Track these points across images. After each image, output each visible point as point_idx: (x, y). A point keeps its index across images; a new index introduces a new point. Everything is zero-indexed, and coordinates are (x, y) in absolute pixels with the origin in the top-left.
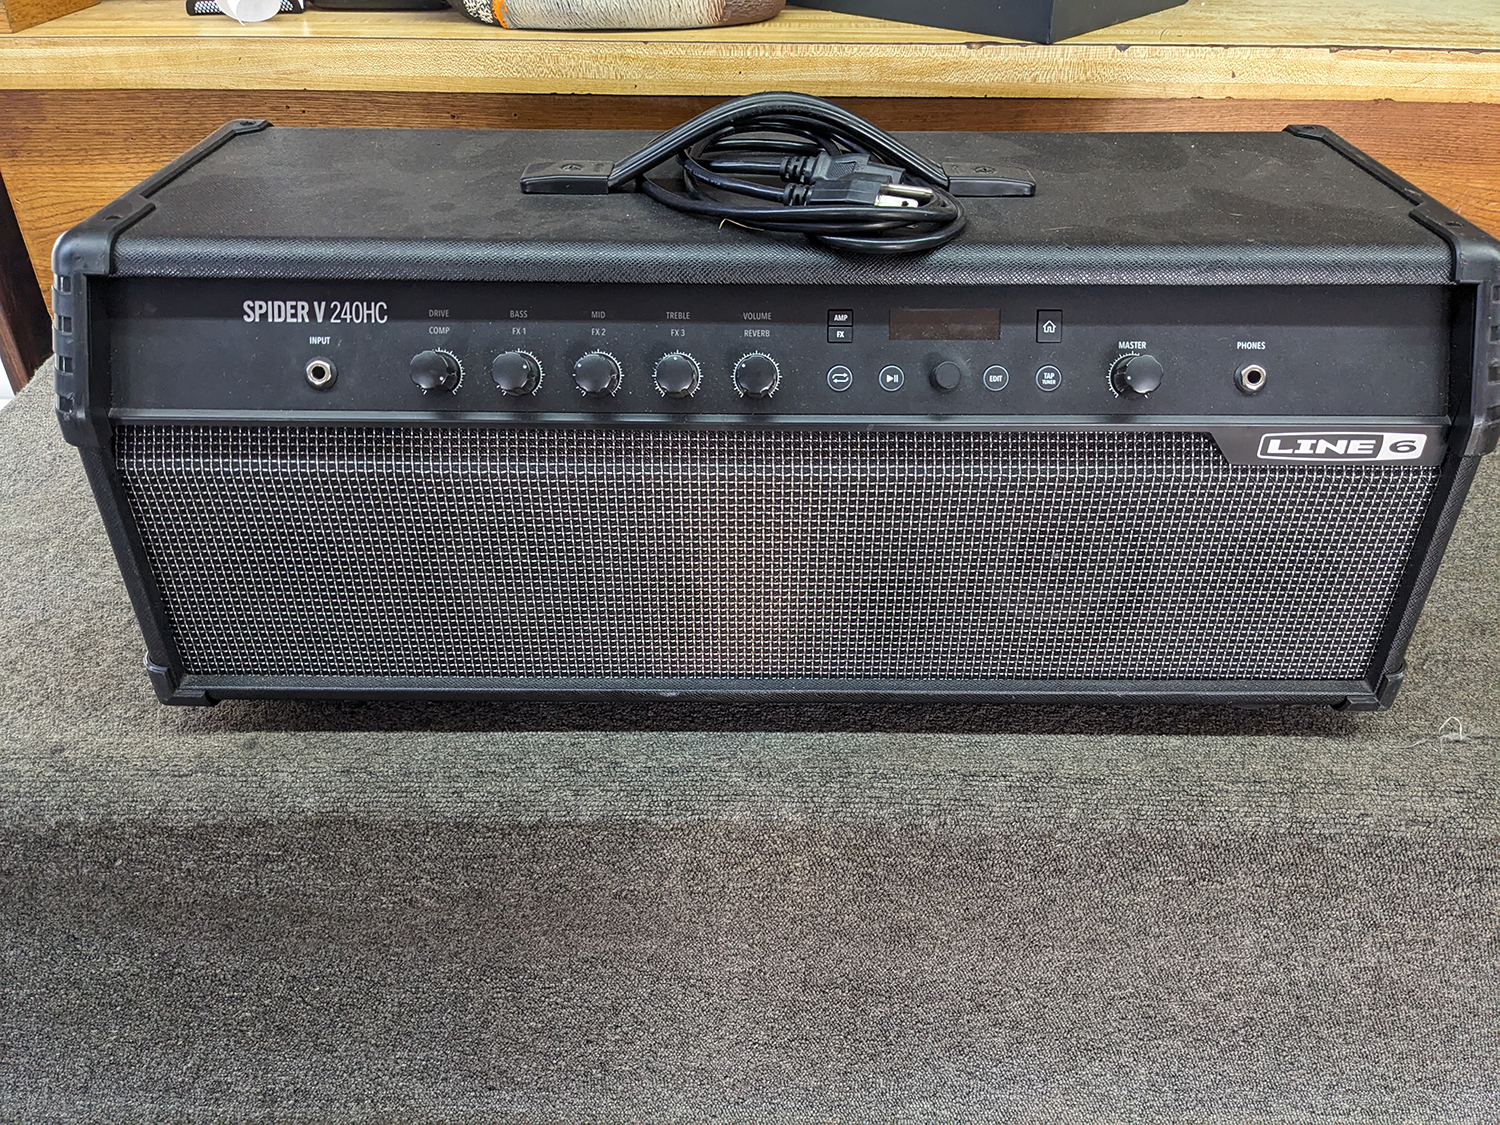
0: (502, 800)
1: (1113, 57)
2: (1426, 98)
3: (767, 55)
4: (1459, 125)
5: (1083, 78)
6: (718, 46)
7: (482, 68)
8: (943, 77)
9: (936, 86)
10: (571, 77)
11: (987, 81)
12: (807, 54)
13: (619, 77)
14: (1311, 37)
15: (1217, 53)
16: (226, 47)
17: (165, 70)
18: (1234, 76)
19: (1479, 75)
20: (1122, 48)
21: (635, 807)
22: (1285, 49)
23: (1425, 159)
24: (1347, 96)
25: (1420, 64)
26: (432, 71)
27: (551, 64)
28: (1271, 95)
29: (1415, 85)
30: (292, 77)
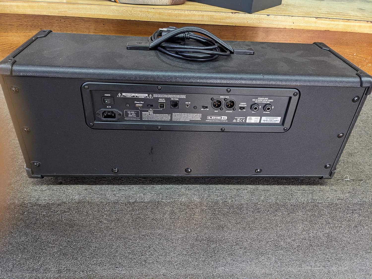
0: (125, 196)
1: (266, 17)
2: (337, 30)
3: (183, 13)
4: (343, 37)
5: (259, 22)
6: (171, 10)
7: (112, 13)
8: (226, 20)
9: (224, 22)
10: (135, 16)
11: (236, 22)
12: (193, 13)
13: (147, 17)
14: (311, 15)
15: (290, 18)
16: (45, 4)
17: (29, 9)
18: (293, 23)
19: (349, 25)
20: (268, 15)
21: (159, 198)
22: (305, 17)
23: (336, 44)
24: (319, 29)
25: (336, 22)
26: (100, 13)
27: (130, 13)
28: (302, 28)
29: (335, 27)
30: (62, 13)
